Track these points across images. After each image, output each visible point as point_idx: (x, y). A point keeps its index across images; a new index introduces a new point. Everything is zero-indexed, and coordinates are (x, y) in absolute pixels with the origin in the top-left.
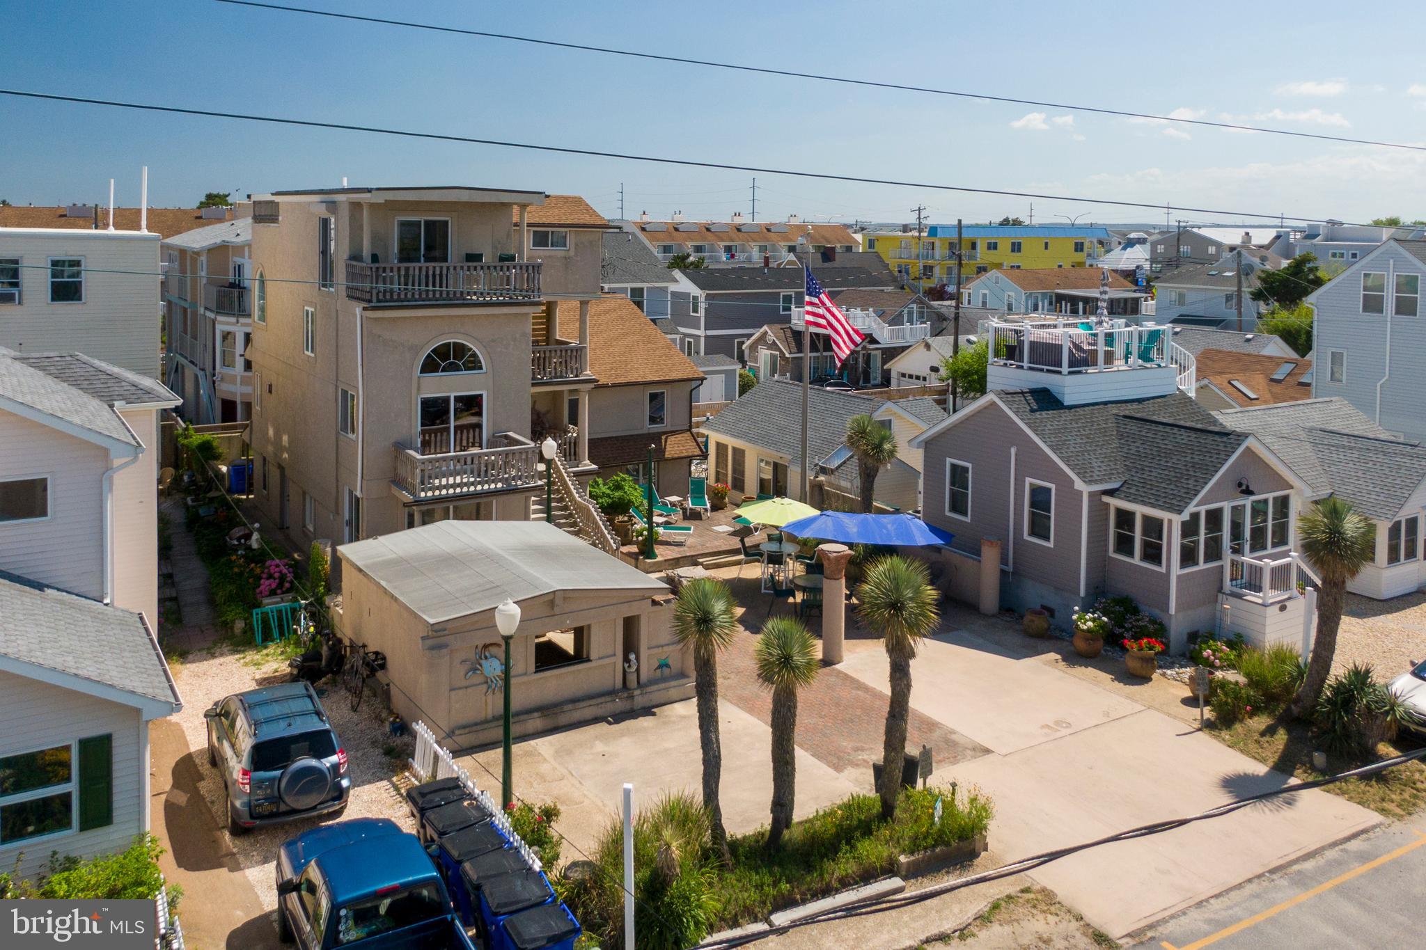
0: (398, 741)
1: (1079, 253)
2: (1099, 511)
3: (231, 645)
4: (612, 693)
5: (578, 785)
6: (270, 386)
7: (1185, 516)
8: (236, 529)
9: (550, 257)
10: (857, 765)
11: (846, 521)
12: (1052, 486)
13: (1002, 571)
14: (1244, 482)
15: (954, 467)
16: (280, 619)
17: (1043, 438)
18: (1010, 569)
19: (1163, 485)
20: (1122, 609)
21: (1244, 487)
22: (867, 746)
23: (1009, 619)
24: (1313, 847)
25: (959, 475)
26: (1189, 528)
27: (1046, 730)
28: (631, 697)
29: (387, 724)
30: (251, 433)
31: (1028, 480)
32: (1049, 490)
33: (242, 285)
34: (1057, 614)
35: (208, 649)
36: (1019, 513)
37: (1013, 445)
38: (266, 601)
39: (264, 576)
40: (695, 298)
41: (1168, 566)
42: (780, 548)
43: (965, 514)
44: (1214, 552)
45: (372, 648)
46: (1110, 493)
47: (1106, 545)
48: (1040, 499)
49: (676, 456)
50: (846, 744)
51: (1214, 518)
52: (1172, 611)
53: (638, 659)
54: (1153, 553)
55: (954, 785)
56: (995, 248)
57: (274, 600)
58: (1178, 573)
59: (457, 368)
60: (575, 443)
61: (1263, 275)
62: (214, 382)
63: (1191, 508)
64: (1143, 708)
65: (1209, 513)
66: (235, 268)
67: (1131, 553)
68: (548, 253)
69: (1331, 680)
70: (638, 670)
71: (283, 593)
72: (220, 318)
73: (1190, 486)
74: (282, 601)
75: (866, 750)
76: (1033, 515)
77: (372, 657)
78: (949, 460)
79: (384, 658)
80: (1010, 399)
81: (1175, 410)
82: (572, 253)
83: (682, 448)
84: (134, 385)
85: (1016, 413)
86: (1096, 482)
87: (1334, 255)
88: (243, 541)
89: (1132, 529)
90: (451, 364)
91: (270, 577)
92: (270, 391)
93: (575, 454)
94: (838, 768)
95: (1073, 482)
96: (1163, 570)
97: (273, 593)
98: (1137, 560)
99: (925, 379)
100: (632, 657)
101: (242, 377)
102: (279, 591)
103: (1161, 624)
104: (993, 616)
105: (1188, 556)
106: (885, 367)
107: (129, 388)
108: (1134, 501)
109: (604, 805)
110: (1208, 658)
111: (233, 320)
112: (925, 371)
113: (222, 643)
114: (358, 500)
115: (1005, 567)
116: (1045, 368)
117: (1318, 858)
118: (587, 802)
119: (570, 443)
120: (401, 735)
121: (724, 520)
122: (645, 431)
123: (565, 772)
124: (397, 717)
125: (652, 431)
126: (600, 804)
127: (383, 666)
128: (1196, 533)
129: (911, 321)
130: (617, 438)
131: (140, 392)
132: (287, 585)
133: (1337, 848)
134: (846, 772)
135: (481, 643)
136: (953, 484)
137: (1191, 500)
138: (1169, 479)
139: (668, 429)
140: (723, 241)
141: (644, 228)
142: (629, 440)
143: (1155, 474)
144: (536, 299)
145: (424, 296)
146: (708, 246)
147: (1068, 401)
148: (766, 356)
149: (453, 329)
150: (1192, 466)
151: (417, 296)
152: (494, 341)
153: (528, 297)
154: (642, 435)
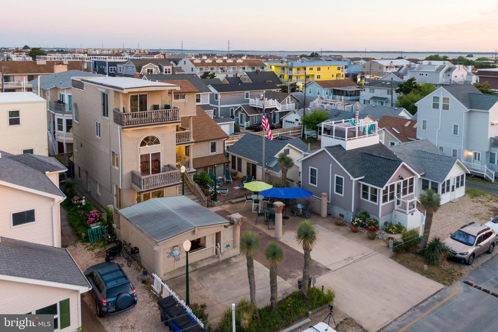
0: (146, 277)
1: (339, 70)
2: (358, 185)
3: (81, 242)
4: (213, 257)
5: (207, 291)
6: (81, 144)
7: (384, 188)
8: (75, 197)
9: (180, 102)
10: (291, 277)
11: (280, 191)
12: (343, 178)
13: (328, 203)
14: (401, 175)
15: (312, 169)
16: (97, 232)
17: (340, 163)
18: (330, 202)
19: (377, 178)
20: (365, 216)
21: (401, 177)
22: (293, 270)
23: (330, 219)
24: (425, 298)
25: (313, 172)
26: (385, 192)
27: (346, 261)
28: (218, 257)
29: (142, 272)
30: (73, 157)
31: (336, 175)
32: (342, 179)
33: (63, 102)
34: (345, 217)
35: (74, 244)
36: (332, 185)
37: (331, 164)
38: (91, 225)
39: (89, 216)
40: (216, 95)
41: (379, 203)
42: (258, 197)
43: (315, 184)
44: (392, 197)
45: (133, 246)
46: (360, 180)
47: (360, 195)
48: (339, 180)
49: (217, 163)
50: (287, 270)
51: (392, 187)
52: (380, 216)
53: (220, 245)
54: (374, 199)
55: (323, 287)
56: (312, 70)
57: (94, 225)
58: (382, 205)
59: (152, 144)
60: (188, 163)
61: (399, 85)
62: (55, 136)
63: (386, 185)
64: (373, 251)
65: (391, 186)
66: (60, 95)
67: (367, 198)
69: (428, 243)
70: (220, 248)
71: (96, 222)
72: (56, 114)
73: (385, 179)
74: (97, 225)
75: (293, 272)
76: (337, 186)
77: (134, 249)
78: (310, 167)
79: (138, 249)
80: (330, 150)
81: (379, 149)
82: (187, 101)
84: (51, 165)
85: (332, 154)
86: (357, 177)
87: (420, 74)
88: (78, 201)
89: (367, 191)
90: (150, 143)
91: (91, 217)
92: (81, 146)
93: (190, 166)
94: (285, 279)
95: (350, 177)
96: (377, 204)
97: (93, 222)
98: (369, 200)
99: (294, 123)
100: (218, 244)
101: (66, 134)
102: (95, 222)
103: (377, 220)
104: (325, 218)
105: (385, 199)
106: (281, 119)
107: (49, 166)
108: (368, 183)
109: (216, 298)
110: (391, 231)
111: (62, 115)
112: (294, 120)
113: (78, 242)
114: (120, 190)
115: (329, 202)
116: (340, 138)
117: (427, 301)
118: (211, 297)
119: (187, 163)
120: (146, 275)
121: (237, 184)
122: (210, 155)
123: (202, 286)
124: (144, 269)
125: (212, 155)
126: (215, 298)
127: (138, 252)
128: (387, 192)
129: (288, 103)
130: (201, 158)
131: (53, 167)
132: (98, 219)
133: (432, 298)
134: (288, 280)
135: (172, 246)
136: (311, 174)
137: (386, 183)
138: (379, 176)
139: (217, 154)
140: (220, 66)
141: (193, 62)
142: (205, 158)
143: (374, 174)
144: (178, 121)
145: (141, 122)
146: (215, 68)
147: (347, 149)
148: (241, 115)
149: (150, 132)
150: (386, 172)
151: (139, 123)
152: (164, 134)
153: (175, 120)
154: (209, 156)
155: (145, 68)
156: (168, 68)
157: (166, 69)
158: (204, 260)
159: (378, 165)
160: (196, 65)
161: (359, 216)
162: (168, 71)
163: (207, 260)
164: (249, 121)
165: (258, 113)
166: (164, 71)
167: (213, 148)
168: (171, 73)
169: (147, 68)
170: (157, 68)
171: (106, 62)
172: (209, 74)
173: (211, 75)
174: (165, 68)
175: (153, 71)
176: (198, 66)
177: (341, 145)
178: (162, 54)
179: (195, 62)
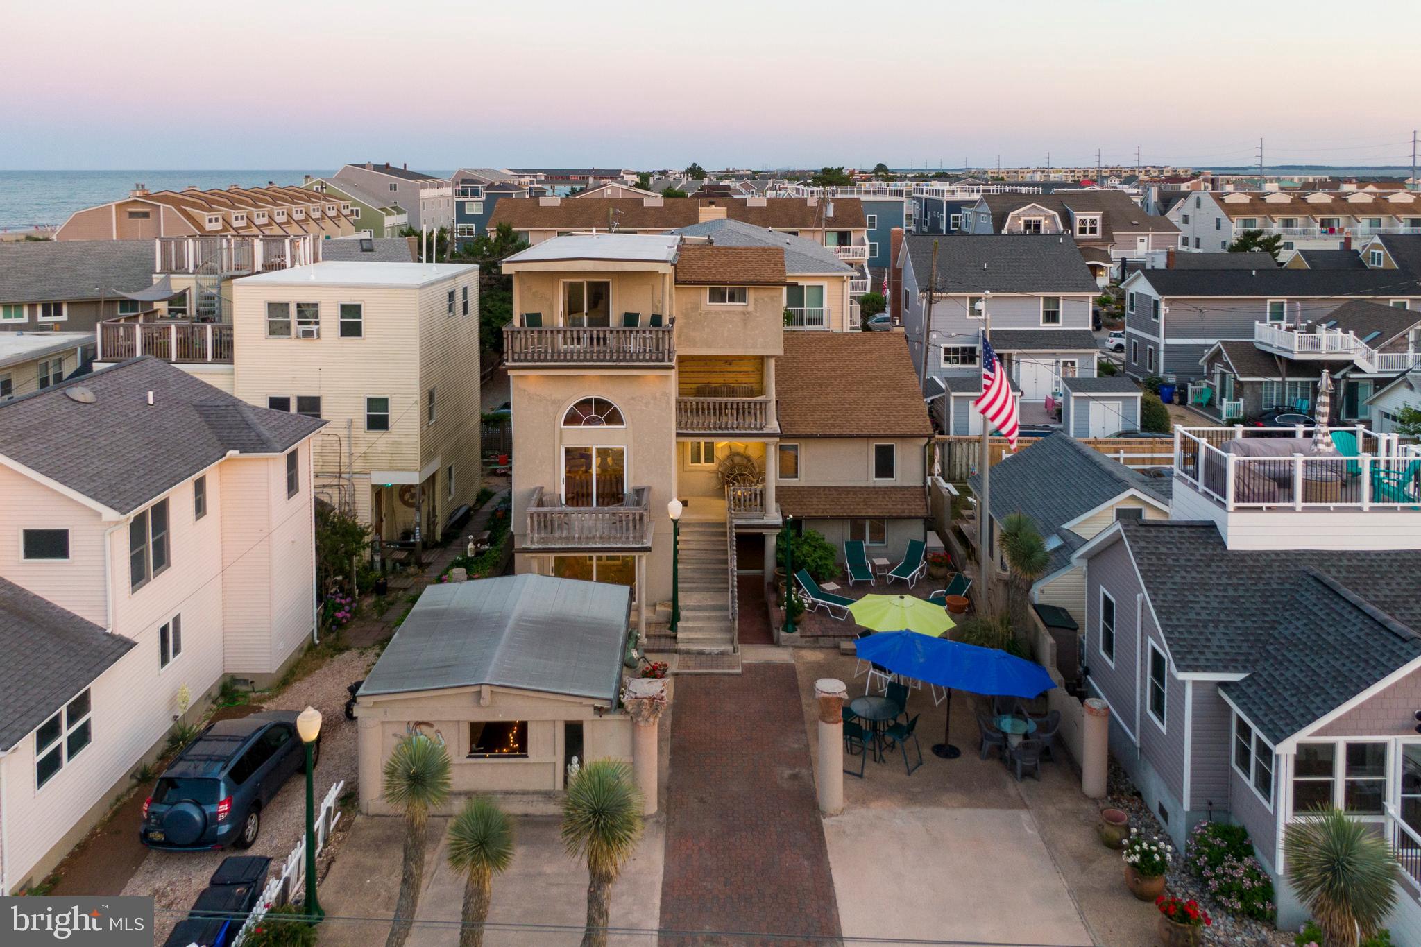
2: (1218, 702)
9: (727, 312)
12: (1166, 657)
13: (1134, 745)
15: (1105, 598)
17: (1152, 595)
18: (1138, 743)
25: (1109, 610)
31: (1150, 641)
34: (1170, 821)
36: (1143, 678)
37: (1139, 592)
40: (1156, 303)
41: (1276, 807)
43: (1112, 658)
46: (1222, 685)
49: (895, 515)
52: (1279, 869)
53: (581, 763)
54: (1264, 783)
58: (1289, 821)
59: (599, 422)
60: (761, 494)
63: (1302, 737)
67: (1248, 772)
68: (724, 309)
76: (1154, 686)
78: (1102, 588)
80: (1142, 534)
82: (751, 308)
83: (905, 506)
85: (1136, 554)
86: (1198, 669)
89: (1249, 741)
90: (594, 418)
93: (761, 505)
96: (1273, 810)
98: (1252, 784)
100: (575, 761)
115: (1135, 740)
122: (870, 484)
125: (877, 484)
128: (1328, 772)
130: (836, 488)
135: (412, 719)
136: (1105, 617)
137: (1301, 727)
138: (1298, 688)
139: (898, 484)
140: (1321, 213)
141: (1223, 200)
142: (848, 492)
143: (1288, 674)
144: (666, 363)
145: (555, 357)
146: (1300, 219)
147: (1233, 545)
148: (1223, 375)
149: (594, 385)
150: (1335, 678)
151: (549, 357)
152: (633, 399)
153: (657, 360)
154: (867, 487)
155: (1019, 217)
156: (1088, 218)
157: (1083, 222)
158: (517, 793)
159: (1330, 639)
160: (1231, 210)
161: (1202, 834)
162: (1088, 226)
163: (525, 798)
164: (1241, 401)
165: (1280, 375)
166: (1077, 226)
167: (885, 465)
168: (1098, 234)
169: (1023, 218)
170: (1053, 216)
171: (941, 202)
172: (1259, 239)
173: (1264, 241)
174: (1078, 218)
175: (1042, 227)
176: (1236, 213)
177: (1215, 526)
178: (1205, 180)
179: (1228, 199)
